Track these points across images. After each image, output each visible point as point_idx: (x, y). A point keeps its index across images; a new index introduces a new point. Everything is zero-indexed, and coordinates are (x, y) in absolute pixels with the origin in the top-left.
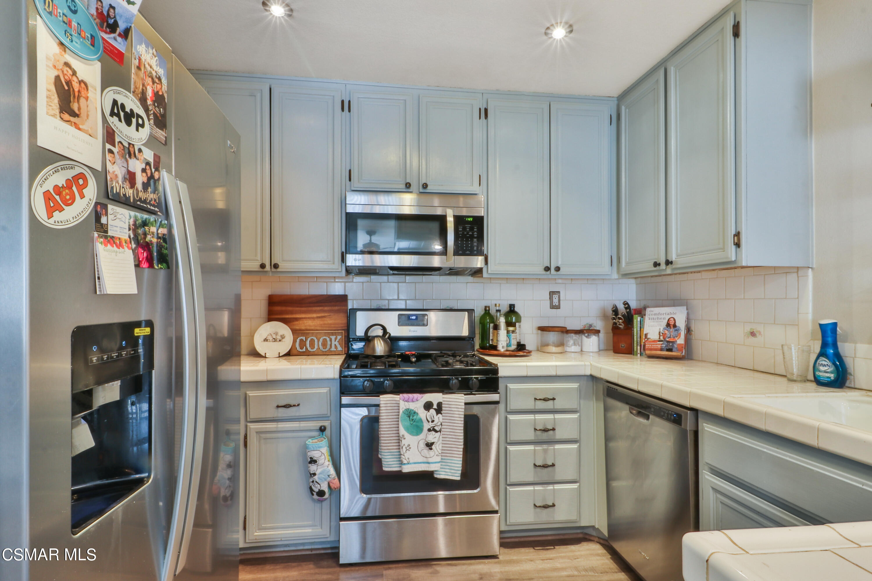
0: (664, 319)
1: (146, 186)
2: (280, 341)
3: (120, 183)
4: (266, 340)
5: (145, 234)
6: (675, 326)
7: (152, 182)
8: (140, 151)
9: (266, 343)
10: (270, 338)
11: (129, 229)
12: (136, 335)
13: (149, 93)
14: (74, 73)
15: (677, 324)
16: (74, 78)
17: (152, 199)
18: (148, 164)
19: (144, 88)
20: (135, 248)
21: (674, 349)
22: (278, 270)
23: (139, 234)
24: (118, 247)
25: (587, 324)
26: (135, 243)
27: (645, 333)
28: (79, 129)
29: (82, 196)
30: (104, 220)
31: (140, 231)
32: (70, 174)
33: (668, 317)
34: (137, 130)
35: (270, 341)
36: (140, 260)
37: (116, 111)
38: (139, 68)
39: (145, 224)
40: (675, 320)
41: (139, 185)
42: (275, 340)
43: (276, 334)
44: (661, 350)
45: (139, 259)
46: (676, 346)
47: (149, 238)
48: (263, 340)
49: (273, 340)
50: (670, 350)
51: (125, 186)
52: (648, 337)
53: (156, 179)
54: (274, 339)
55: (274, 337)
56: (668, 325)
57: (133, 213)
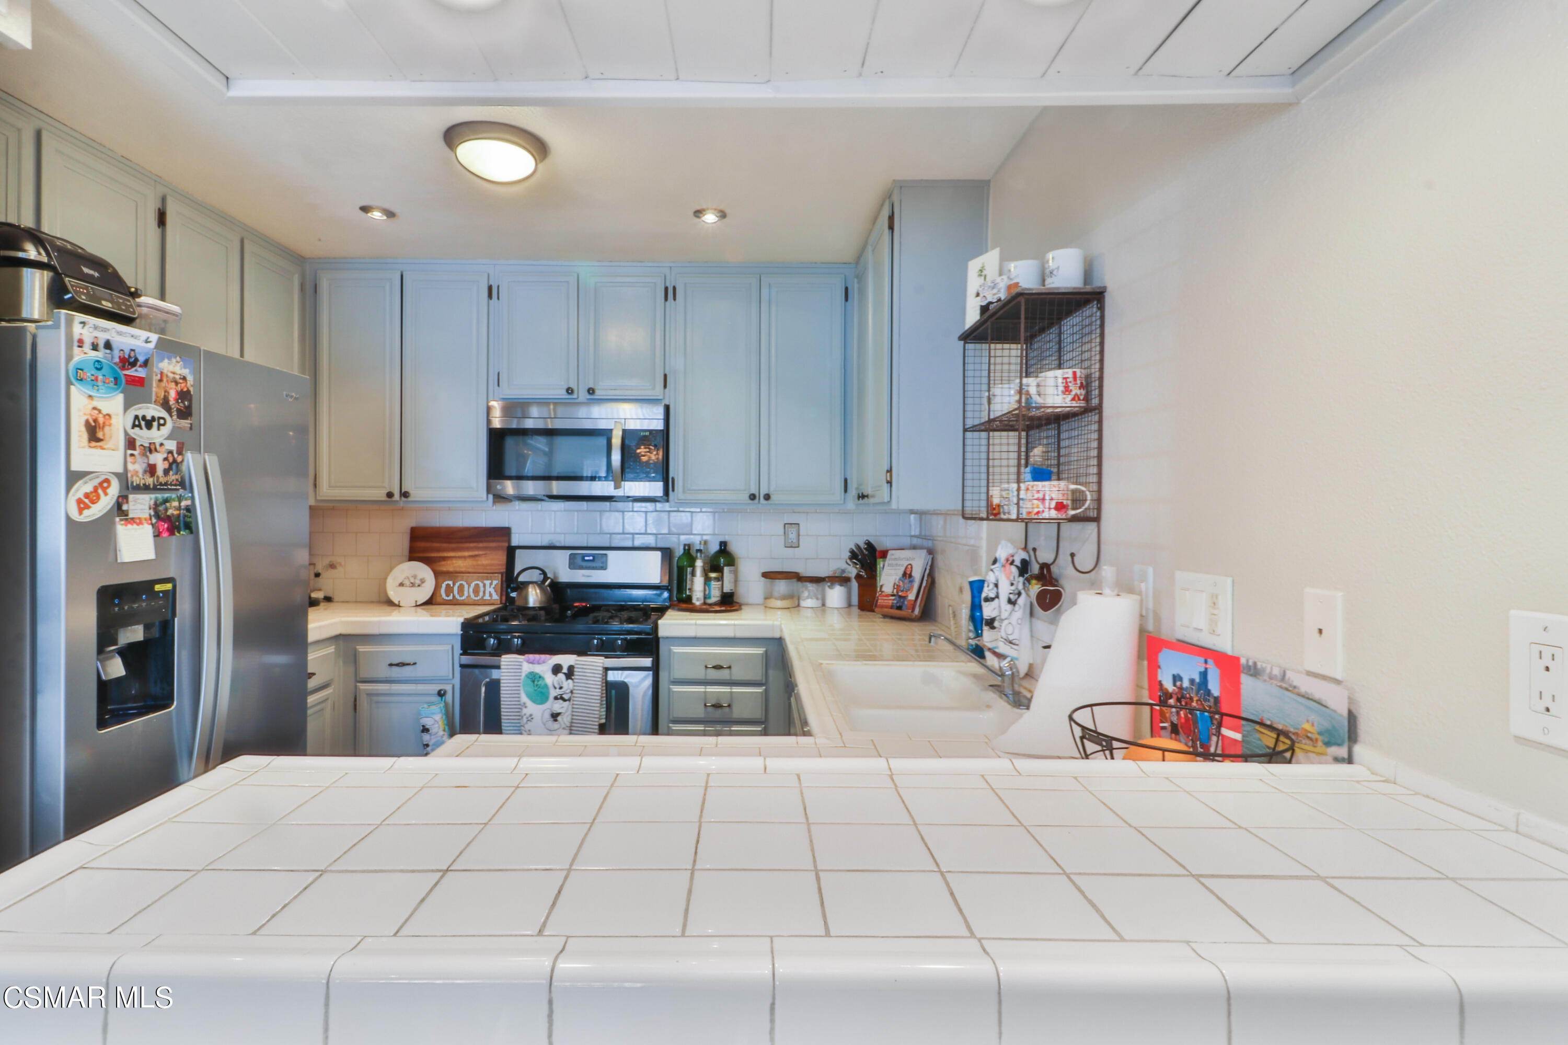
0: (902, 565)
1: (166, 472)
2: (419, 586)
3: (141, 476)
4: (401, 585)
5: (166, 510)
6: (910, 576)
7: (174, 466)
8: (161, 445)
9: (401, 588)
10: (407, 582)
11: (150, 509)
12: (156, 590)
13: (172, 394)
14: (100, 411)
15: (913, 574)
16: (101, 416)
17: (173, 480)
18: (171, 452)
19: (166, 394)
20: (156, 523)
21: (904, 607)
22: (410, 499)
23: (160, 511)
24: (138, 525)
25: (838, 569)
26: (155, 518)
27: (881, 584)
28: (103, 449)
29: (106, 494)
30: (125, 507)
31: (161, 508)
32: (96, 482)
33: (906, 563)
34: (159, 429)
35: (406, 586)
36: (161, 530)
37: (137, 423)
38: (161, 380)
39: (166, 501)
40: (912, 568)
41: (160, 472)
42: (413, 585)
43: (415, 577)
44: (892, 607)
45: (159, 530)
46: (906, 603)
47: (170, 512)
48: (398, 584)
49: (411, 585)
50: (899, 608)
51: (145, 477)
52: (883, 590)
53: (178, 461)
54: (412, 583)
55: (412, 581)
56: (905, 574)
57: (153, 496)
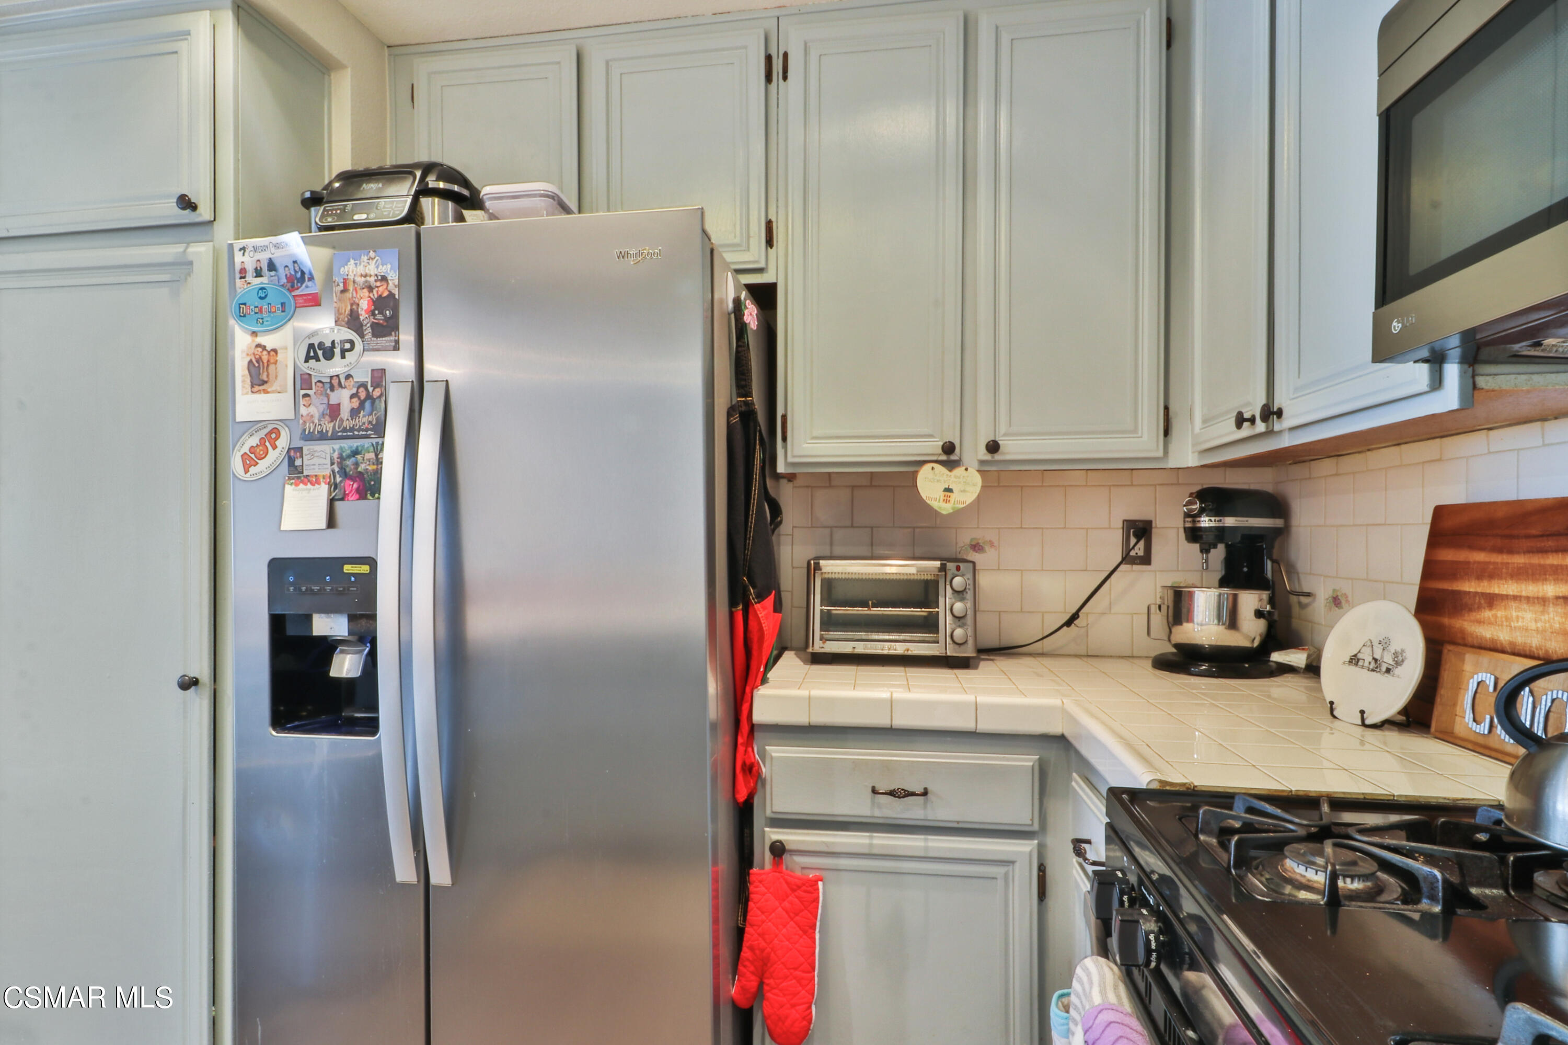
1: (354, 413)
2: (1388, 671)
3: (316, 421)
4: (1354, 660)
5: (357, 464)
7: (368, 405)
8: (348, 377)
9: (1353, 668)
10: (1366, 656)
11: (332, 464)
12: (345, 571)
13: (364, 305)
14: (264, 348)
16: (265, 353)
17: (364, 423)
18: (363, 385)
19: (354, 307)
20: (341, 482)
23: (347, 466)
24: (313, 484)
26: (340, 477)
28: (268, 392)
29: (274, 447)
30: (298, 462)
31: (350, 463)
32: (262, 434)
34: (343, 357)
35: (1363, 667)
36: (347, 492)
37: (312, 354)
38: (345, 290)
39: (355, 453)
41: (345, 413)
42: (1376, 665)
43: (1385, 644)
45: (345, 491)
47: (361, 468)
48: (1348, 659)
49: (1373, 665)
51: (322, 423)
53: (375, 397)
54: (1376, 660)
55: (1377, 656)
57: (337, 447)
